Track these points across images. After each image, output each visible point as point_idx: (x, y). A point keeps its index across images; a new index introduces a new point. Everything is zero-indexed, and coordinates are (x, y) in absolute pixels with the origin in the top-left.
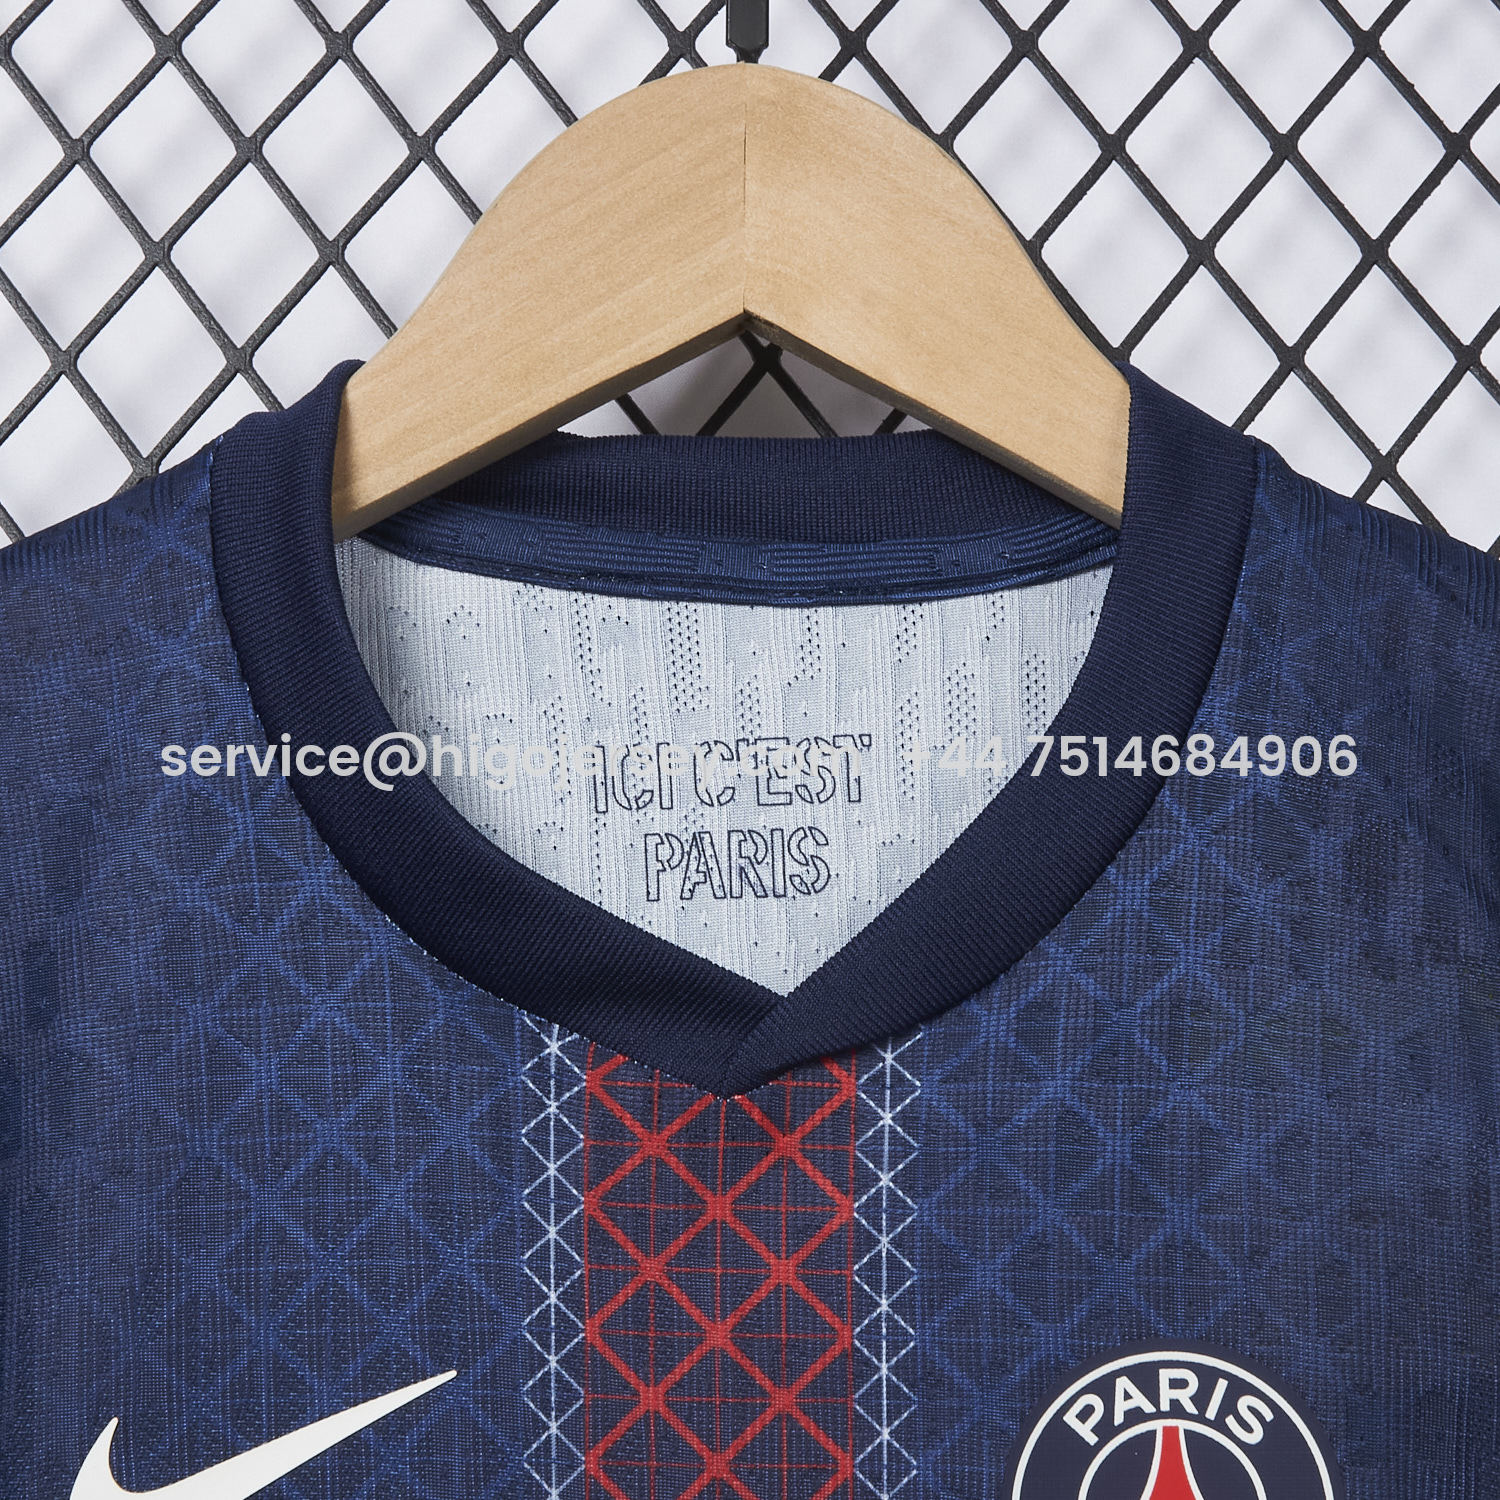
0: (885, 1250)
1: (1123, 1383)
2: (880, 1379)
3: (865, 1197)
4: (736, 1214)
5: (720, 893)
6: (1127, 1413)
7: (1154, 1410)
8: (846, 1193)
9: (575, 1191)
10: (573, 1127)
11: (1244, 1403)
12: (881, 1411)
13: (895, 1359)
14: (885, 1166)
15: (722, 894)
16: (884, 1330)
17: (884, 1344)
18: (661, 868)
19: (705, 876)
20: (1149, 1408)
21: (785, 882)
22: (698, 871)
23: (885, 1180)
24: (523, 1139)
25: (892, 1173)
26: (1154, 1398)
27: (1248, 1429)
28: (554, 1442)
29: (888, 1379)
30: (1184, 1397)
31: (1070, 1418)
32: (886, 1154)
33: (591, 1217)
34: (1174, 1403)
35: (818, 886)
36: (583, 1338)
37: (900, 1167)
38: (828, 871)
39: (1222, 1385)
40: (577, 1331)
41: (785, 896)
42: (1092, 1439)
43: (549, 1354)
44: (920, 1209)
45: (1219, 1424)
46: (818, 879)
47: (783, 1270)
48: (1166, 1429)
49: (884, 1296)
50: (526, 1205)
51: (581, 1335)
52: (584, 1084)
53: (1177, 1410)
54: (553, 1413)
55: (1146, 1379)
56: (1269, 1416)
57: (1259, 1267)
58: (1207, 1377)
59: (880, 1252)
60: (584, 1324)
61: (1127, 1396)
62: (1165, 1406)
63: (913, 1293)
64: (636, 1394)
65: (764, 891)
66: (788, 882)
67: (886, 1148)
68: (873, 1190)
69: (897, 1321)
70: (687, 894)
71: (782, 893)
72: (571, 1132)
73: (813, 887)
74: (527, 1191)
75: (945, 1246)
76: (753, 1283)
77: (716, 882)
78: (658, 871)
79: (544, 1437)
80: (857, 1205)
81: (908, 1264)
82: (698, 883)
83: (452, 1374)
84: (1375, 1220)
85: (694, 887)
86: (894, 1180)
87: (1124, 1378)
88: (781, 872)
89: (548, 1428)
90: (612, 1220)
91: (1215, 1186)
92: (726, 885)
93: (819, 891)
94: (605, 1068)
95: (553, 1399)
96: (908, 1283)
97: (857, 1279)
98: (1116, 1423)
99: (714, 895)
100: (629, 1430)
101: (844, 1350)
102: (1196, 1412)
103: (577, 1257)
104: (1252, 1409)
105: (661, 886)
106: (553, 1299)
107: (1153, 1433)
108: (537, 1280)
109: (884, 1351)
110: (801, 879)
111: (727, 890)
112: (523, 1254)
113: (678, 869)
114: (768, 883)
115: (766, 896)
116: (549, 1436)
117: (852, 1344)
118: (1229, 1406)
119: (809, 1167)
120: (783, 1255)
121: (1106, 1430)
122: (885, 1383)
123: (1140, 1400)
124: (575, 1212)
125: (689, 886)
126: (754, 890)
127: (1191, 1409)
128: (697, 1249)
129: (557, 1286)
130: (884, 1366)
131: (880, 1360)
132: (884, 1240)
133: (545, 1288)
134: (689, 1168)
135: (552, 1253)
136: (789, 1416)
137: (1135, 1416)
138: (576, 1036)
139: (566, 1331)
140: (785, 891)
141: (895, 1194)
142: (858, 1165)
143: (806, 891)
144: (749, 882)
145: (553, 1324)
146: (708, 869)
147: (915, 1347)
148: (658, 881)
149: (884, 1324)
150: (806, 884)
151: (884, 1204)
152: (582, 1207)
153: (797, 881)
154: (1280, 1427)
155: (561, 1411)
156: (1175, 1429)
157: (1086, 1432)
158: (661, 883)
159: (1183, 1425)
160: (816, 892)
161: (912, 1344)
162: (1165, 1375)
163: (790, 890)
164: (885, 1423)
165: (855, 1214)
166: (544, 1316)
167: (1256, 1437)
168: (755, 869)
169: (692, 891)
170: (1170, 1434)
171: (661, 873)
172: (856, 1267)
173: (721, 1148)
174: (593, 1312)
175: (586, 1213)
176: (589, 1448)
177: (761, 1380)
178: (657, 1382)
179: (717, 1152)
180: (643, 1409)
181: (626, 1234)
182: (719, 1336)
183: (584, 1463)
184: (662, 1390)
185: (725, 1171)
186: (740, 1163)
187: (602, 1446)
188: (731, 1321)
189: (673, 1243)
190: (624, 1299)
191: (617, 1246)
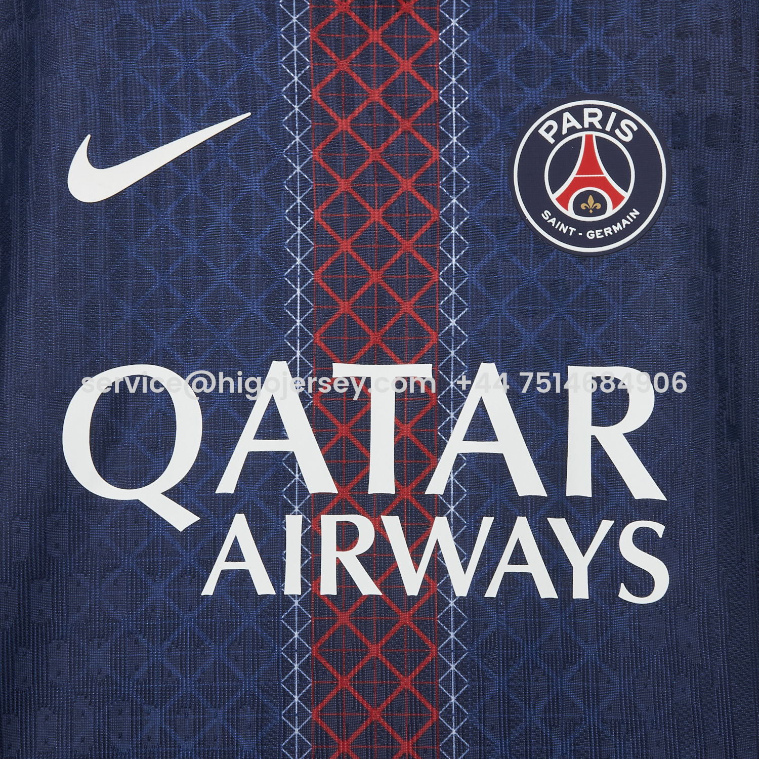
0: (454, 55)
1: (567, 115)
2: (452, 114)
3: (444, 31)
4: (383, 40)
6: (569, 129)
7: (581, 127)
8: (435, 29)
9: (306, 29)
11: (624, 123)
12: (452, 129)
13: (459, 105)
14: (454, 16)
16: (454, 92)
17: (454, 99)
20: (579, 126)
23: (454, 22)
24: (281, 5)
25: (457, 19)
26: (581, 121)
27: (625, 134)
28: (297, 145)
29: (456, 115)
30: (596, 121)
31: (542, 131)
32: (454, 11)
33: (313, 41)
34: (591, 124)
36: (311, 97)
37: (461, 16)
39: (613, 115)
40: (308, 94)
42: (552, 141)
43: (295, 105)
44: (471, 36)
45: (612, 133)
47: (405, 65)
48: (587, 136)
49: (453, 76)
50: (282, 36)
51: (310, 96)
53: (592, 127)
54: (297, 132)
55: (577, 113)
56: (635, 128)
57: (632, 60)
58: (607, 112)
59: (452, 56)
60: (311, 91)
61: (569, 121)
62: (586, 125)
63: (468, 75)
64: (336, 123)
67: (454, 8)
68: (448, 27)
69: (460, 88)
74: (282, 29)
75: (483, 53)
76: (391, 71)
79: (293, 143)
80: (440, 34)
81: (465, 61)
83: (249, 114)
84: (687, 36)
86: (458, 22)
87: (567, 113)
89: (295, 139)
90: (324, 42)
91: (611, 24)
95: (297, 125)
96: (465, 70)
97: (441, 68)
98: (563, 134)
100: (333, 139)
101: (435, 101)
102: (601, 128)
103: (307, 60)
104: (628, 126)
106: (296, 79)
107: (580, 138)
108: (288, 71)
109: (454, 102)
112: (281, 58)
116: (295, 142)
117: (439, 99)
118: (616, 125)
119: (418, 17)
120: (406, 58)
121: (558, 137)
122: (454, 116)
123: (575, 123)
124: (306, 39)
127: (599, 126)
128: (365, 56)
129: (298, 74)
130: (454, 108)
131: (452, 106)
132: (454, 50)
133: (292, 75)
134: (360, 18)
135: (295, 58)
136: (409, 133)
137: (572, 130)
139: (303, 94)
141: (459, 29)
142: (441, 16)
145: (296, 91)
147: (468, 100)
149: (453, 89)
151: (454, 34)
154: (640, 134)
155: (301, 131)
156: (592, 135)
157: (549, 137)
159: (595, 134)
161: (467, 98)
162: (586, 111)
164: (454, 134)
165: (440, 39)
166: (292, 87)
167: (629, 138)
170: (589, 138)
172: (440, 63)
173: (375, 8)
174: (316, 85)
175: (311, 39)
176: (315, 148)
177: (395, 115)
178: (346, 118)
179: (374, 10)
180: (340, 130)
181: (331, 49)
182: (376, 95)
183: (312, 154)
184: (349, 121)
185: (378, 19)
186: (385, 16)
187: (321, 146)
188: (381, 89)
189: (353, 53)
190: (330, 79)
191: (326, 54)
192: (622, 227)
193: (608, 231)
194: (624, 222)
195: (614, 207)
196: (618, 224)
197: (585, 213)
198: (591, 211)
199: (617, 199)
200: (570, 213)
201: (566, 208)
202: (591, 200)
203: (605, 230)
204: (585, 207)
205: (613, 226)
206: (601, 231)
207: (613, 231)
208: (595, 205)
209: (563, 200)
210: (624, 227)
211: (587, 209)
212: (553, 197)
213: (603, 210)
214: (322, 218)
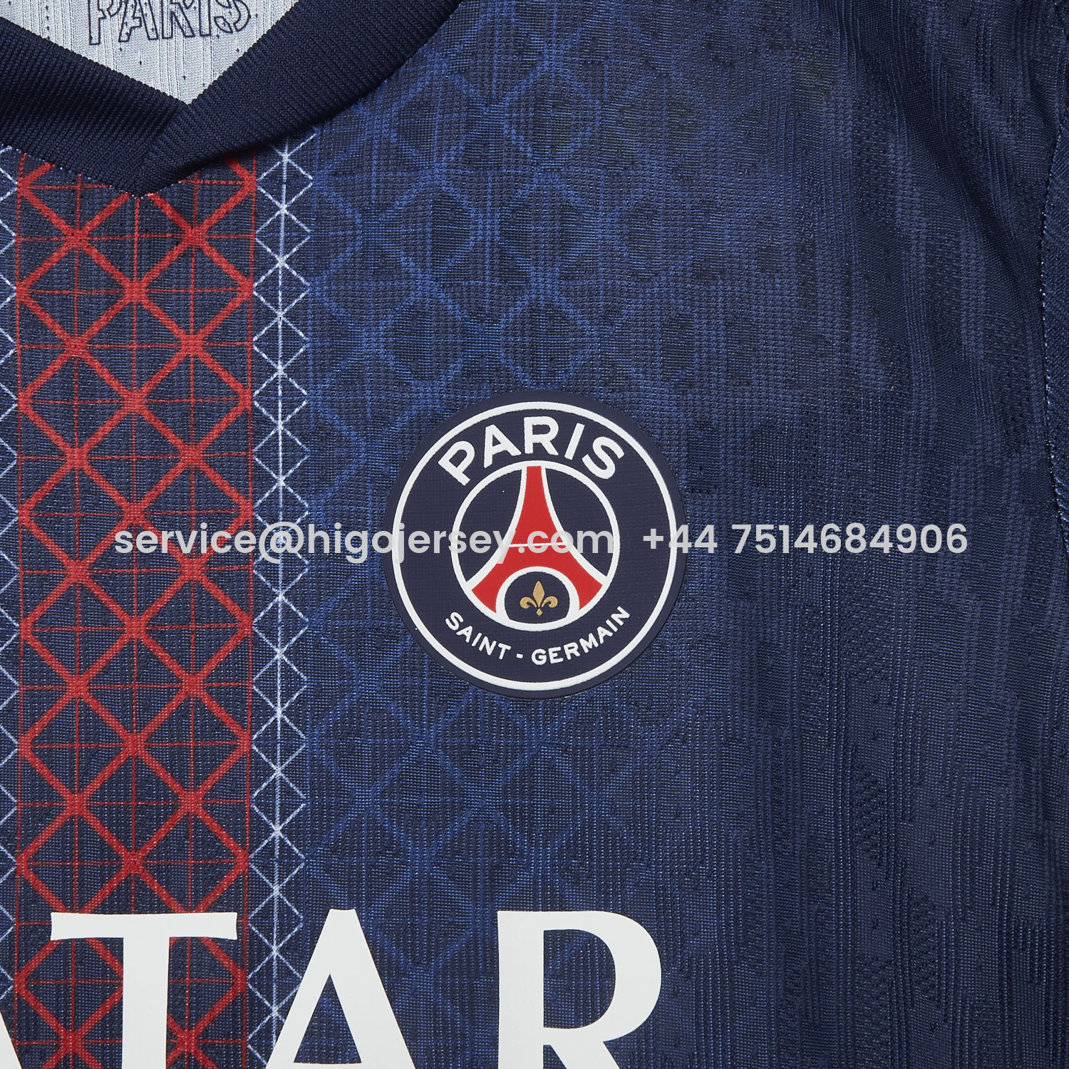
0: (281, 323)
1: (492, 431)
2: (277, 434)
3: (263, 278)
4: (151, 297)
5: (153, 35)
6: (495, 457)
7: (519, 453)
8: (247, 275)
9: (7, 282)
10: (6, 227)
11: (598, 443)
12: (277, 462)
13: (290, 416)
14: (281, 250)
15: (155, 36)
16: (280, 393)
17: (280, 404)
18: (102, 16)
19: (140, 21)
20: (515, 452)
21: (210, 23)
22: (134, 17)
23: (281, 262)
25: (287, 256)
26: (519, 443)
27: (602, 465)
29: (284, 434)
30: (546, 440)
31: (445, 463)
32: (282, 240)
33: (22, 304)
34: (538, 447)
35: (239, 25)
36: (16, 408)
37: (295, 250)
38: (249, 12)
39: (579, 429)
40: (11, 401)
41: (210, 35)
42: (464, 480)
44: (313, 287)
45: (577, 463)
46: (239, 20)
47: (191, 344)
48: (529, 469)
49: (279, 362)
51: (15, 406)
52: (16, 189)
53: (539, 452)
55: (512, 427)
56: (620, 453)
57: (612, 325)
58: (567, 423)
59: (276, 324)
60: (17, 396)
61: (496, 442)
62: (529, 449)
63: (306, 359)
64: (62, 455)
65: (192, 31)
66: (213, 24)
67: (282, 234)
68: (270, 271)
69: (291, 384)
70: (124, 37)
71: (208, 32)
72: (5, 231)
73: (235, 26)
75: (334, 318)
76: (164, 357)
77: (150, 26)
78: (99, 19)
80: (256, 284)
81: (301, 334)
82: (134, 28)
84: (714, 278)
85: (131, 31)
86: (289, 262)
87: (493, 427)
88: (207, 14)
90: (41, 305)
91: (573, 256)
92: (158, 28)
93: (240, 30)
94: (35, 174)
96: (301, 350)
97: (256, 348)
98: (486, 466)
99: (148, 36)
100: (57, 485)
101: (245, 410)
102: (557, 454)
103: (10, 339)
104: (606, 449)
105: (102, 32)
107: (518, 473)
109: (280, 410)
110: (225, 20)
111: (159, 32)
113: (116, 16)
114: (195, 24)
115: (193, 36)
117: (252, 405)
118: (585, 447)
119: (215, 254)
120: (191, 330)
121: (476, 472)
122: (280, 437)
123: (507, 445)
124: (8, 299)
125: (126, 30)
126: (183, 31)
127: (552, 450)
128: (117, 328)
130: (280, 422)
131: (276, 418)
132: (280, 314)
134: (108, 259)
136: (197, 469)
137: (502, 459)
138: (10, 148)
139: (2, 402)
140: (210, 31)
141: (290, 274)
142: (258, 251)
143: (229, 30)
144: (179, 24)
146: (143, 15)
147: (307, 406)
148: (99, 27)
149: (279, 387)
150: (229, 24)
151: (280, 283)
152: (15, 294)
153: (221, 21)
154: (629, 464)
156: (539, 468)
157: (459, 474)
158: (102, 29)
159: (545, 465)
160: (238, 31)
161: (304, 403)
162: (529, 422)
163: (215, 30)
164: (281, 471)
165: (255, 293)
167: (609, 472)
168: (184, 14)
169: (129, 35)
170: (534, 473)
171: (102, 21)
172: (255, 338)
173: (136, 239)
174: (25, 386)
175: (18, 300)
176: (22, 502)
177: (172, 439)
178: (81, 444)
179: (132, 243)
180: (69, 467)
181: (53, 317)
182: (136, 402)
183: (18, 515)
184: (86, 450)
185: (140, 259)
186: (153, 252)
187: (33, 499)
188: (145, 389)
189: (95, 323)
190: (51, 373)
191: (46, 328)
192: (598, 640)
193: (571, 649)
194: (602, 632)
195: (582, 605)
196: (591, 635)
197: (529, 616)
198: (539, 612)
199: (587, 588)
200: (500, 615)
201: (493, 607)
202: (539, 590)
203: (566, 647)
204: (528, 603)
205: (582, 641)
206: (559, 649)
207: (580, 649)
208: (545, 601)
209: (487, 591)
210: (602, 641)
211: (532, 609)
212: (468, 587)
213: (562, 610)
214: (34, 634)
